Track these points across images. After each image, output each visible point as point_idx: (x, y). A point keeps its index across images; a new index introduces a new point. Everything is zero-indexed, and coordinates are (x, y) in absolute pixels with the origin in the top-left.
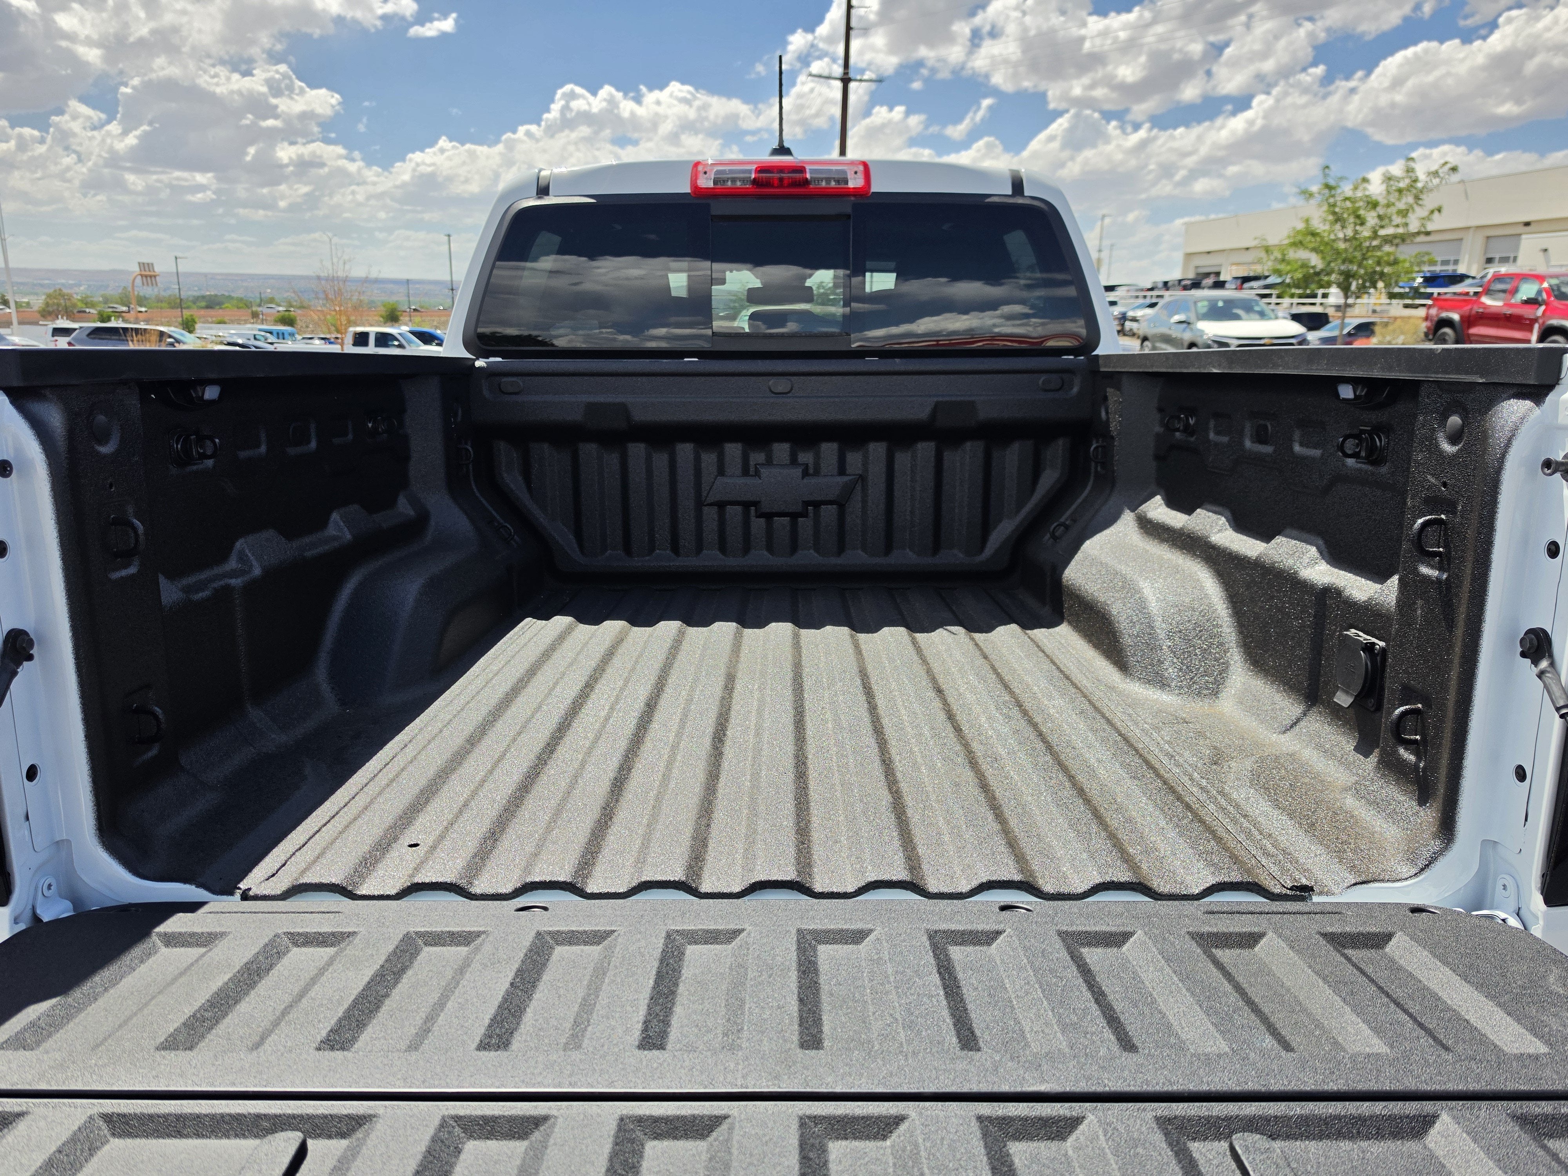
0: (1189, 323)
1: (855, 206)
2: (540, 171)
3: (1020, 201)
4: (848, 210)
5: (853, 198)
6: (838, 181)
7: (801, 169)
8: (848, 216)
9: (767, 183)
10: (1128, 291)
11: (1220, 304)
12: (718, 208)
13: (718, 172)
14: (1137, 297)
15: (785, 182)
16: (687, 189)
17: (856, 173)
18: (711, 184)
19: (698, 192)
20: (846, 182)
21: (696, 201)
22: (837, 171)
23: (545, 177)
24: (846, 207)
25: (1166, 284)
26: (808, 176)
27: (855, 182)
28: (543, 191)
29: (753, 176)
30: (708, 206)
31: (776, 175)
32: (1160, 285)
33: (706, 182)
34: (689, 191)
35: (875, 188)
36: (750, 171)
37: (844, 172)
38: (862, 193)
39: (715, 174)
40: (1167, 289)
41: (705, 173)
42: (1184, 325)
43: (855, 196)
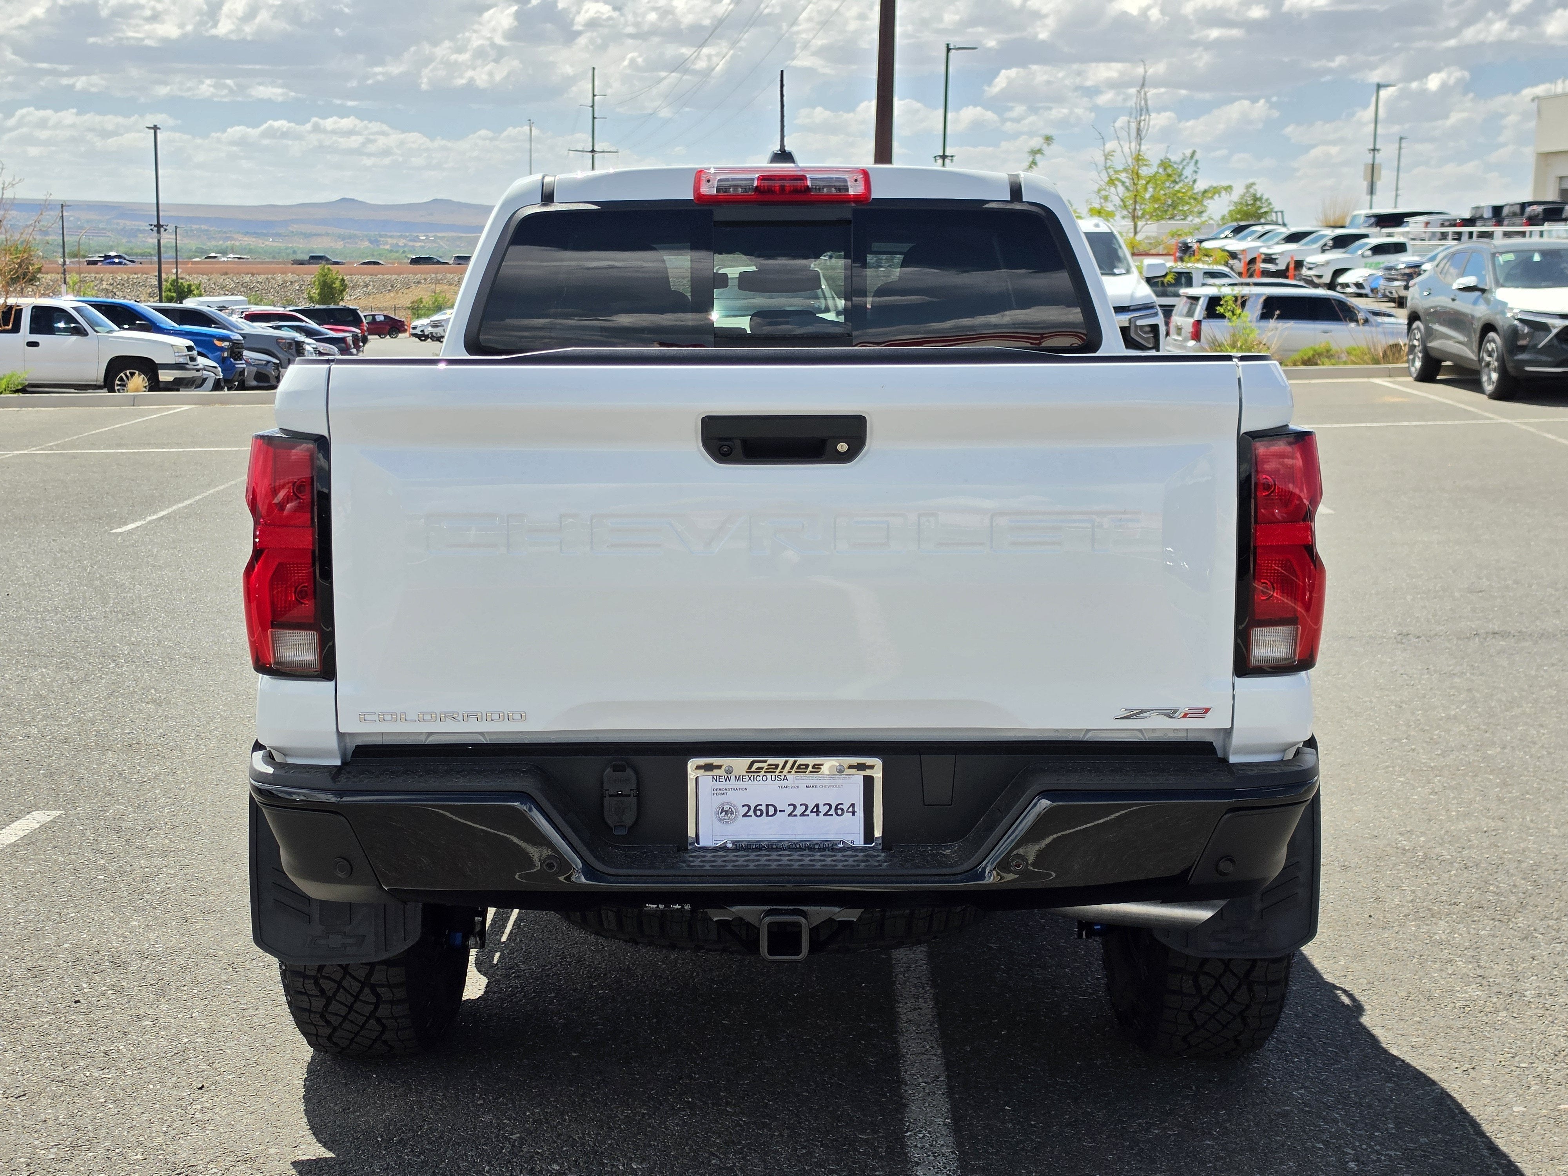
0: (1483, 291)
1: (855, 212)
2: (543, 178)
3: (1017, 206)
4: (849, 216)
5: (853, 205)
6: (839, 189)
7: (803, 178)
8: (850, 222)
9: (769, 190)
10: (1427, 224)
11: (1537, 258)
12: (721, 214)
13: (720, 180)
14: (1444, 236)
15: (788, 189)
16: (690, 196)
17: (856, 180)
18: (714, 192)
19: (700, 198)
20: (847, 190)
21: (697, 208)
22: (838, 179)
23: (549, 183)
24: (846, 213)
25: (1497, 211)
26: (809, 184)
27: (855, 189)
28: (548, 197)
29: (755, 184)
30: (711, 212)
31: (778, 183)
32: (1487, 214)
33: (708, 190)
34: (692, 198)
35: (876, 194)
36: (753, 179)
37: (845, 180)
38: (862, 200)
39: (718, 181)
40: (1499, 223)
41: (709, 181)
42: (1477, 293)
43: (855, 202)
